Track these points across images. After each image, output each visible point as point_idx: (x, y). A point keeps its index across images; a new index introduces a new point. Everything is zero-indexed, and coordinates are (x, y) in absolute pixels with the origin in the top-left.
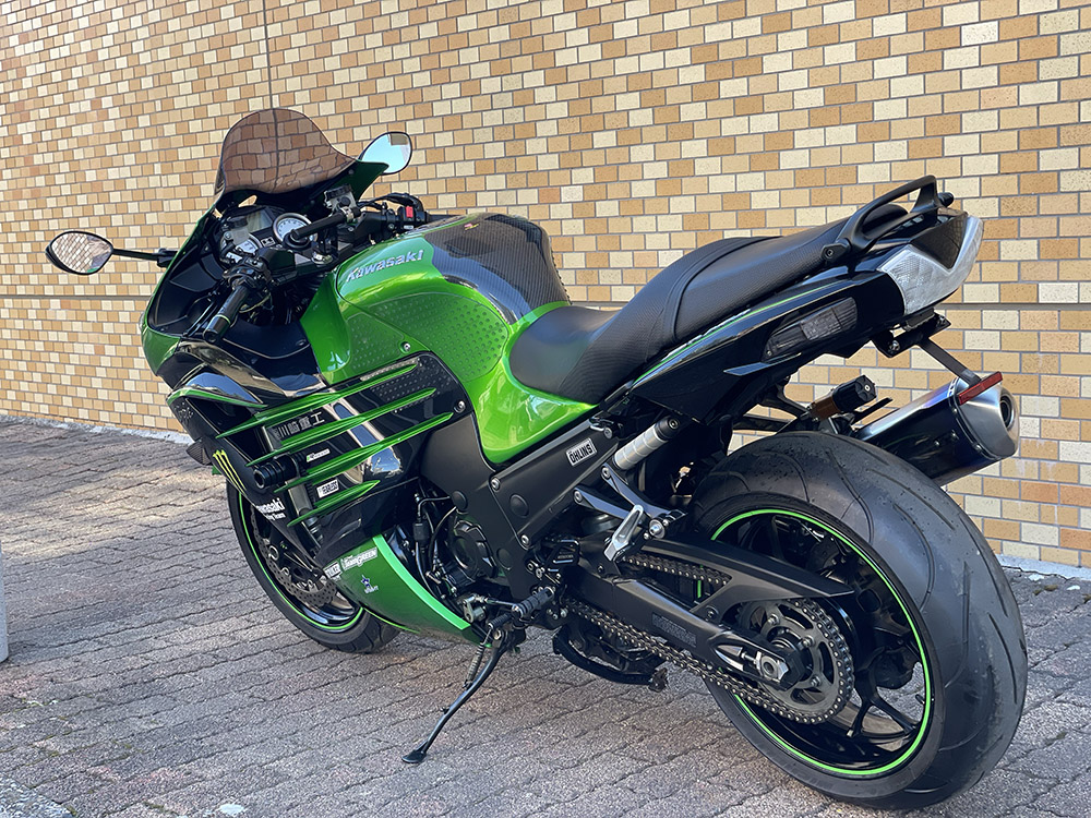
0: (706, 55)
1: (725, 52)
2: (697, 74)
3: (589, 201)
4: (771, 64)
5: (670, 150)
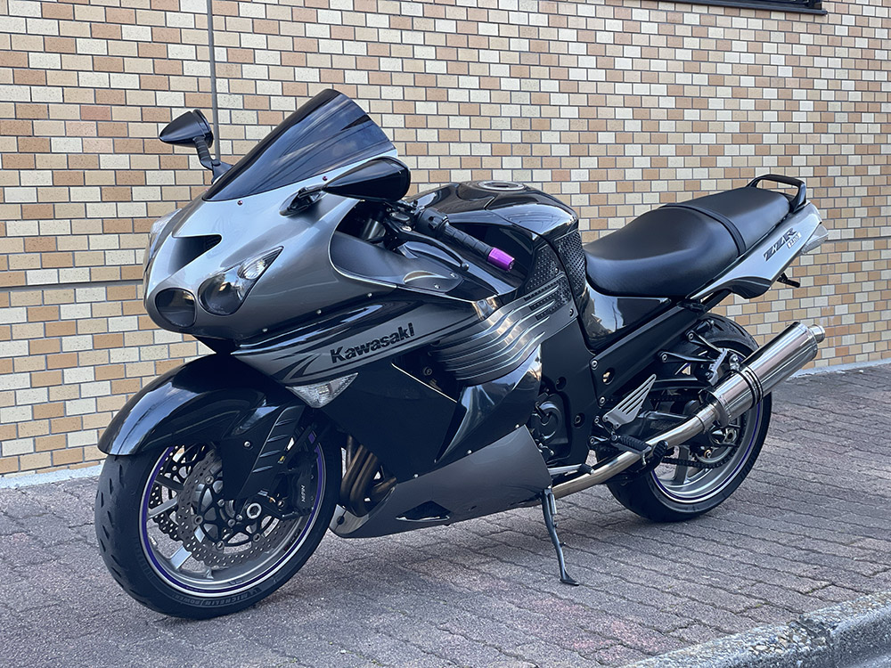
0: (676, 91)
1: (689, 91)
2: (670, 103)
3: (593, 181)
4: (713, 103)
5: (652, 150)
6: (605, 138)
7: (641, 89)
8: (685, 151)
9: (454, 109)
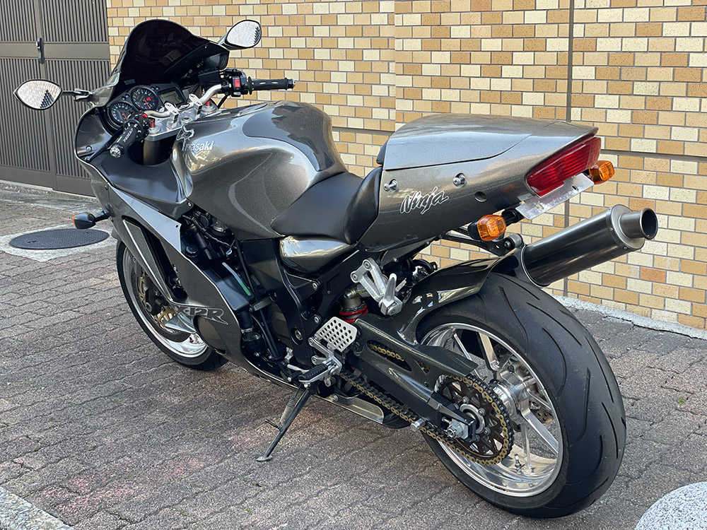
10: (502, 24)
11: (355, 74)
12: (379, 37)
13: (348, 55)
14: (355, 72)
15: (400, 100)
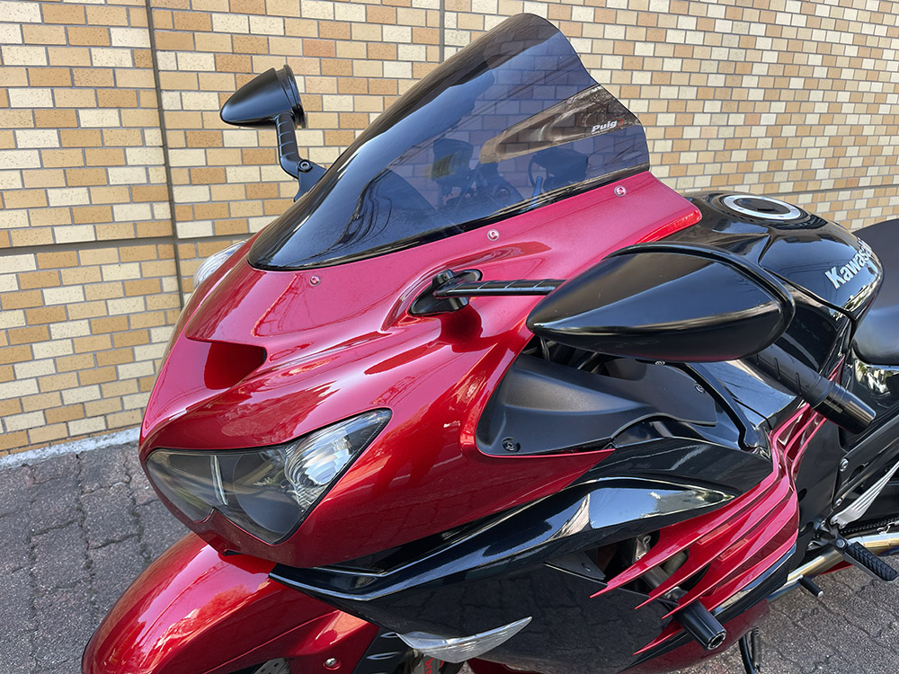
3: (779, 125)
6: (796, 83)
7: (833, 37)
8: (857, 97)
9: (669, 50)
10: (352, 76)
11: (64, 151)
12: (115, 87)
13: (37, 119)
14: (61, 147)
15: (184, 188)
